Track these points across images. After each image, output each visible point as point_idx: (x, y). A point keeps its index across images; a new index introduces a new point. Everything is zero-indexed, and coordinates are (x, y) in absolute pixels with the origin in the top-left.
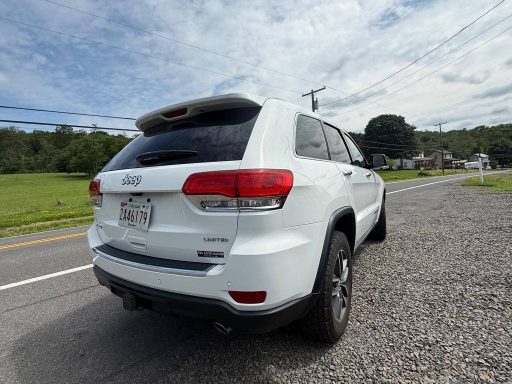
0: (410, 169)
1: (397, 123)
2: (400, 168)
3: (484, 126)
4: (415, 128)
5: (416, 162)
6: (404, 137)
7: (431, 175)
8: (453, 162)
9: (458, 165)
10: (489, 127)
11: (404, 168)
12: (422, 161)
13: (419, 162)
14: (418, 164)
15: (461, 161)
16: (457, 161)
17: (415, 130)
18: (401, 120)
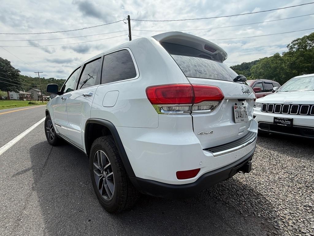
0: (16, 100)
1: (4, 64)
2: (8, 98)
3: (54, 78)
4: (20, 72)
5: (20, 95)
6: (12, 76)
7: (37, 104)
8: (43, 97)
9: (46, 99)
10: (56, 79)
11: (11, 99)
12: (24, 95)
13: (22, 95)
14: (21, 96)
15: (47, 97)
16: (45, 96)
17: (19, 73)
18: (7, 63)
